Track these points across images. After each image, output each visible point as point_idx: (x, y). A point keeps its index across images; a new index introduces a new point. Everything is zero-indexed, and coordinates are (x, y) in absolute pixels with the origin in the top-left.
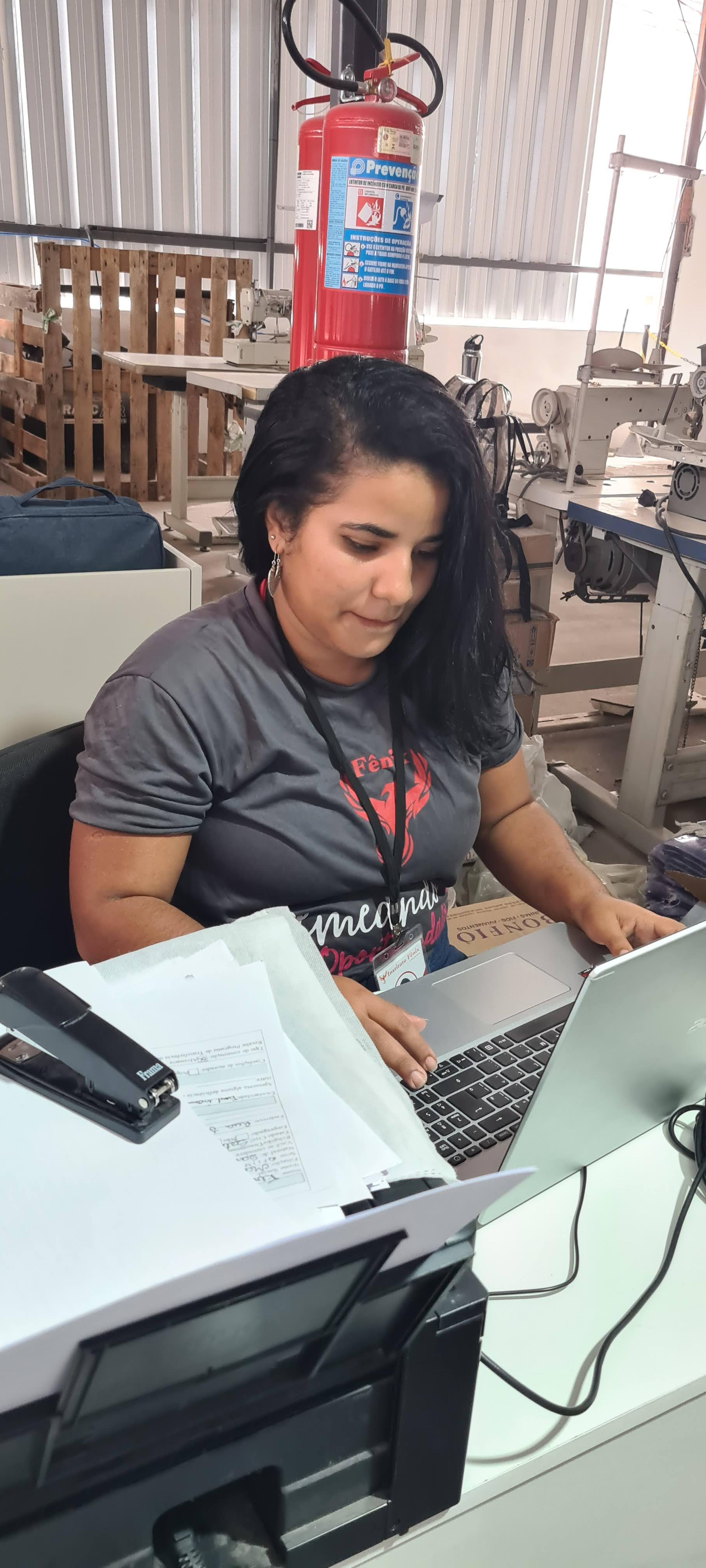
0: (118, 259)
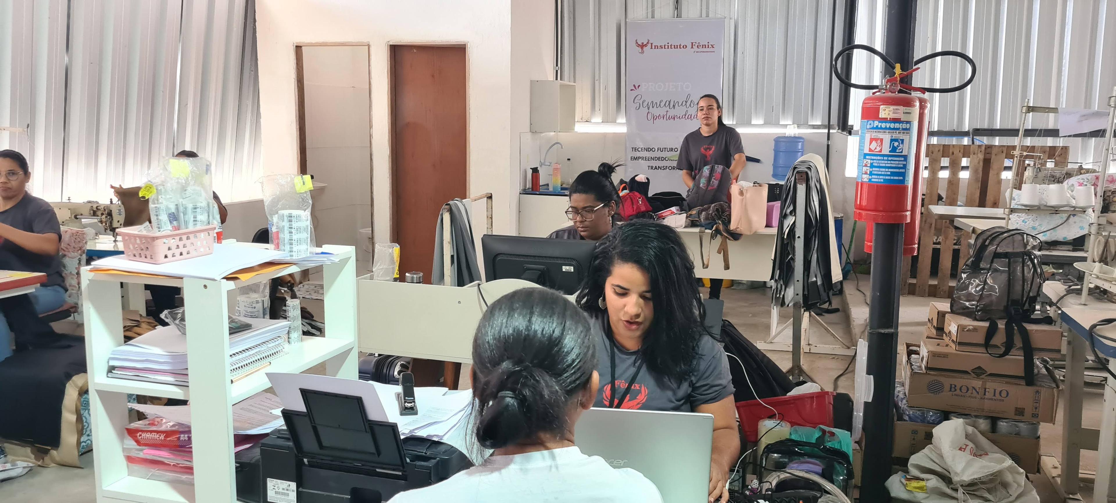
0: (962, 151)
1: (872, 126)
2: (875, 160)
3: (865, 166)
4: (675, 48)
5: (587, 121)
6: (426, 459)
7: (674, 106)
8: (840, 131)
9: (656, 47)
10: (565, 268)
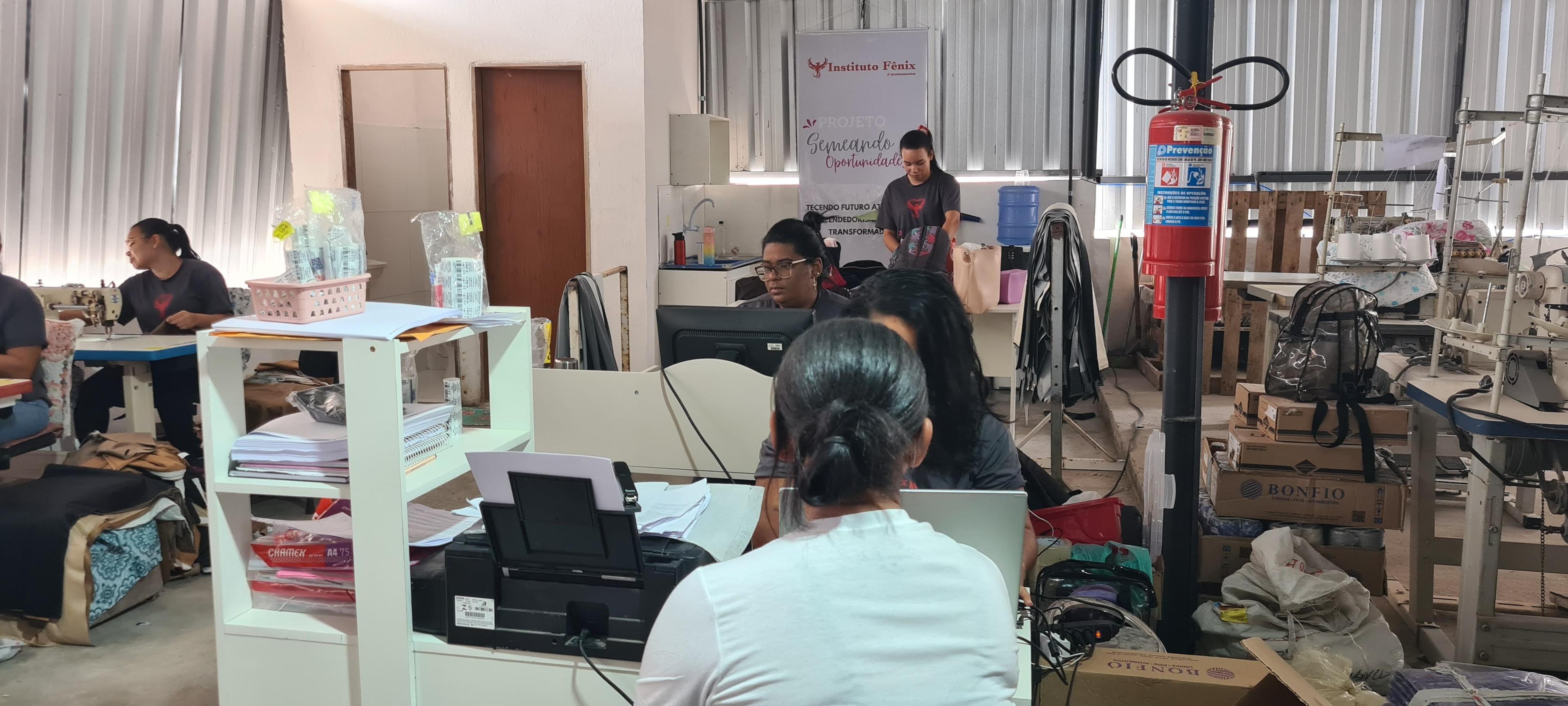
0: (1247, 200)
1: (1164, 152)
2: (1170, 195)
3: (1156, 204)
4: (862, 69)
5: (744, 170)
6: (668, 560)
7: (863, 148)
8: (1085, 178)
9: (837, 68)
10: (770, 346)
